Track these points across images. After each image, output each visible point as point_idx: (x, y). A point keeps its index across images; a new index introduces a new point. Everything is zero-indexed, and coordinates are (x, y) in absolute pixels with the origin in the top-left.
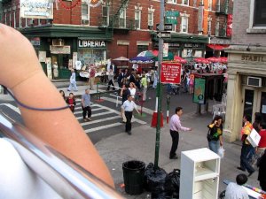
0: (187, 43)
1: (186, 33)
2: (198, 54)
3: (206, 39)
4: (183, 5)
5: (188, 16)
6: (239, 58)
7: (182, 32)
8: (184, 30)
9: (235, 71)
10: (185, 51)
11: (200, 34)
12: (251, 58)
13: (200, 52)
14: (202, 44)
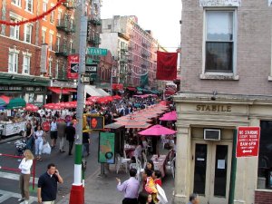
0: (29, 86)
1: (28, 74)
2: (40, 98)
3: (48, 82)
4: (25, 42)
5: (30, 55)
6: (193, 109)
7: (23, 73)
8: (26, 71)
9: (188, 124)
10: (27, 95)
11: (42, 76)
12: (208, 108)
13: (42, 96)
14: (43, 87)
